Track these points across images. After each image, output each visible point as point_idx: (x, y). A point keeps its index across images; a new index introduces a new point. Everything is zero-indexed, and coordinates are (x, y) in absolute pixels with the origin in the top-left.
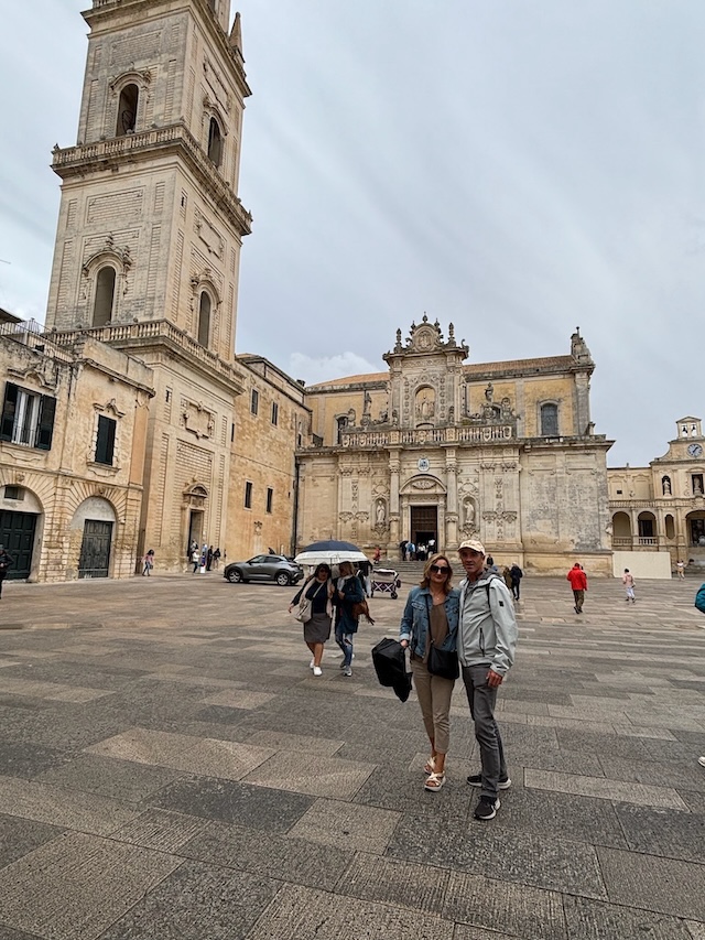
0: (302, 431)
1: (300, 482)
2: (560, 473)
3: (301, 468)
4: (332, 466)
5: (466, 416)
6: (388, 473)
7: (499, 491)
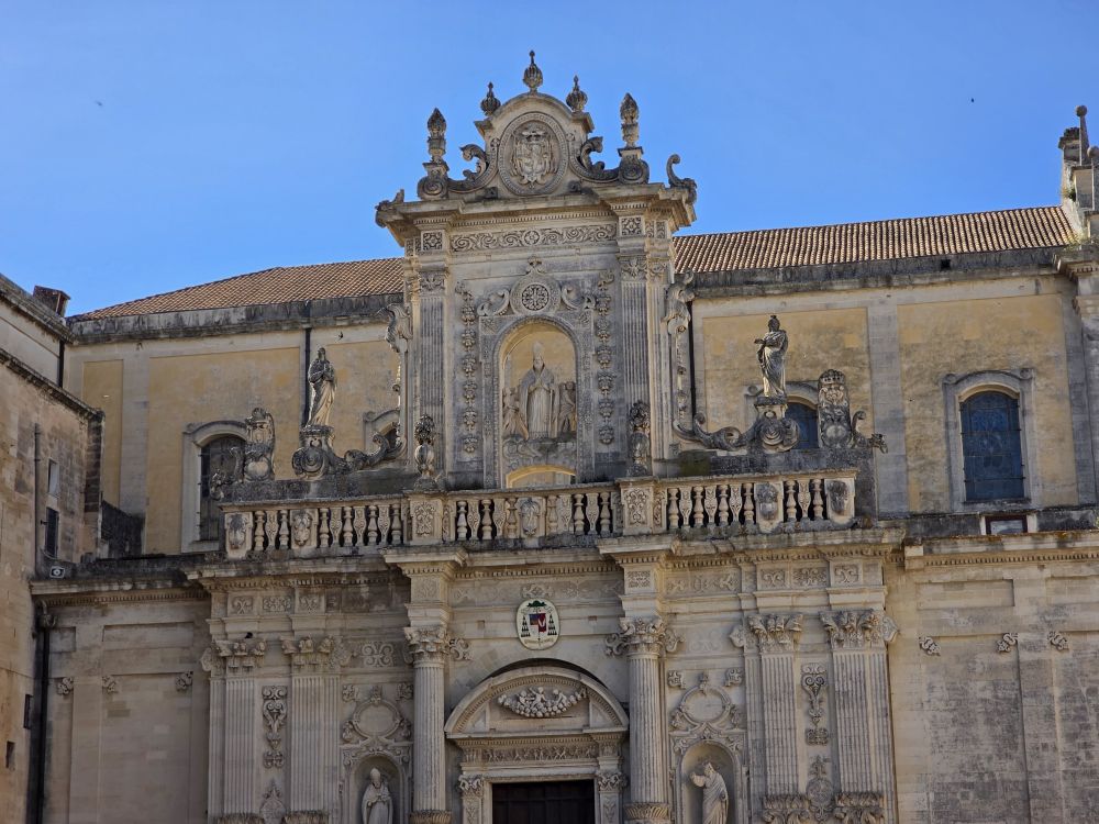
0: (62, 497)
1: (55, 700)
2: (1031, 647)
3: (58, 643)
4: (184, 634)
5: (692, 435)
6: (406, 657)
7: (815, 719)
